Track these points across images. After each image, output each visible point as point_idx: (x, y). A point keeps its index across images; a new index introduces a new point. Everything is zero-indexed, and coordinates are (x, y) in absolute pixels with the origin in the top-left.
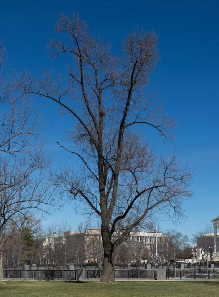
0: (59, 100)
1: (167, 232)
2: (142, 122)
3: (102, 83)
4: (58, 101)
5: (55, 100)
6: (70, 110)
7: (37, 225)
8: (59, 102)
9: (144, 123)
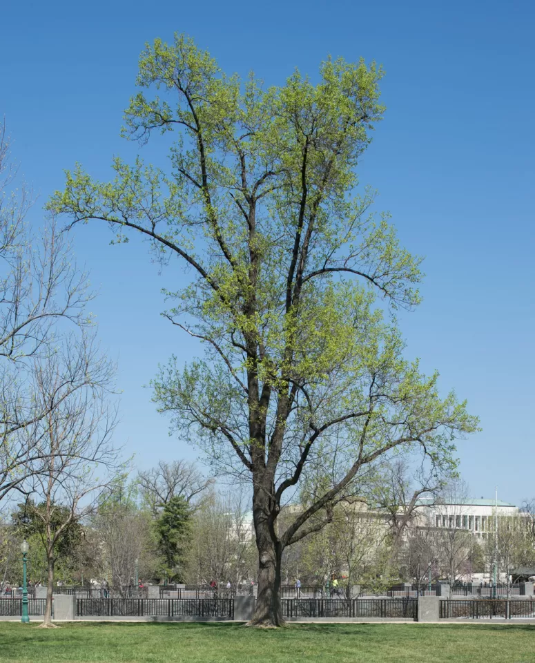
0: (153, 229)
1: (525, 505)
2: (340, 269)
3: (259, 183)
4: (151, 231)
5: (143, 230)
6: (178, 250)
7: (207, 491)
8: (153, 234)
9: (345, 270)
